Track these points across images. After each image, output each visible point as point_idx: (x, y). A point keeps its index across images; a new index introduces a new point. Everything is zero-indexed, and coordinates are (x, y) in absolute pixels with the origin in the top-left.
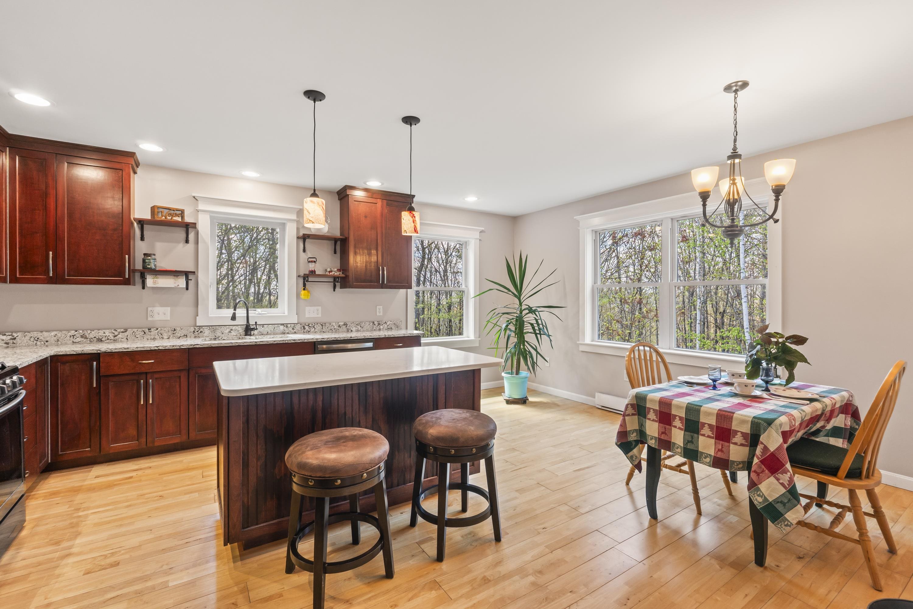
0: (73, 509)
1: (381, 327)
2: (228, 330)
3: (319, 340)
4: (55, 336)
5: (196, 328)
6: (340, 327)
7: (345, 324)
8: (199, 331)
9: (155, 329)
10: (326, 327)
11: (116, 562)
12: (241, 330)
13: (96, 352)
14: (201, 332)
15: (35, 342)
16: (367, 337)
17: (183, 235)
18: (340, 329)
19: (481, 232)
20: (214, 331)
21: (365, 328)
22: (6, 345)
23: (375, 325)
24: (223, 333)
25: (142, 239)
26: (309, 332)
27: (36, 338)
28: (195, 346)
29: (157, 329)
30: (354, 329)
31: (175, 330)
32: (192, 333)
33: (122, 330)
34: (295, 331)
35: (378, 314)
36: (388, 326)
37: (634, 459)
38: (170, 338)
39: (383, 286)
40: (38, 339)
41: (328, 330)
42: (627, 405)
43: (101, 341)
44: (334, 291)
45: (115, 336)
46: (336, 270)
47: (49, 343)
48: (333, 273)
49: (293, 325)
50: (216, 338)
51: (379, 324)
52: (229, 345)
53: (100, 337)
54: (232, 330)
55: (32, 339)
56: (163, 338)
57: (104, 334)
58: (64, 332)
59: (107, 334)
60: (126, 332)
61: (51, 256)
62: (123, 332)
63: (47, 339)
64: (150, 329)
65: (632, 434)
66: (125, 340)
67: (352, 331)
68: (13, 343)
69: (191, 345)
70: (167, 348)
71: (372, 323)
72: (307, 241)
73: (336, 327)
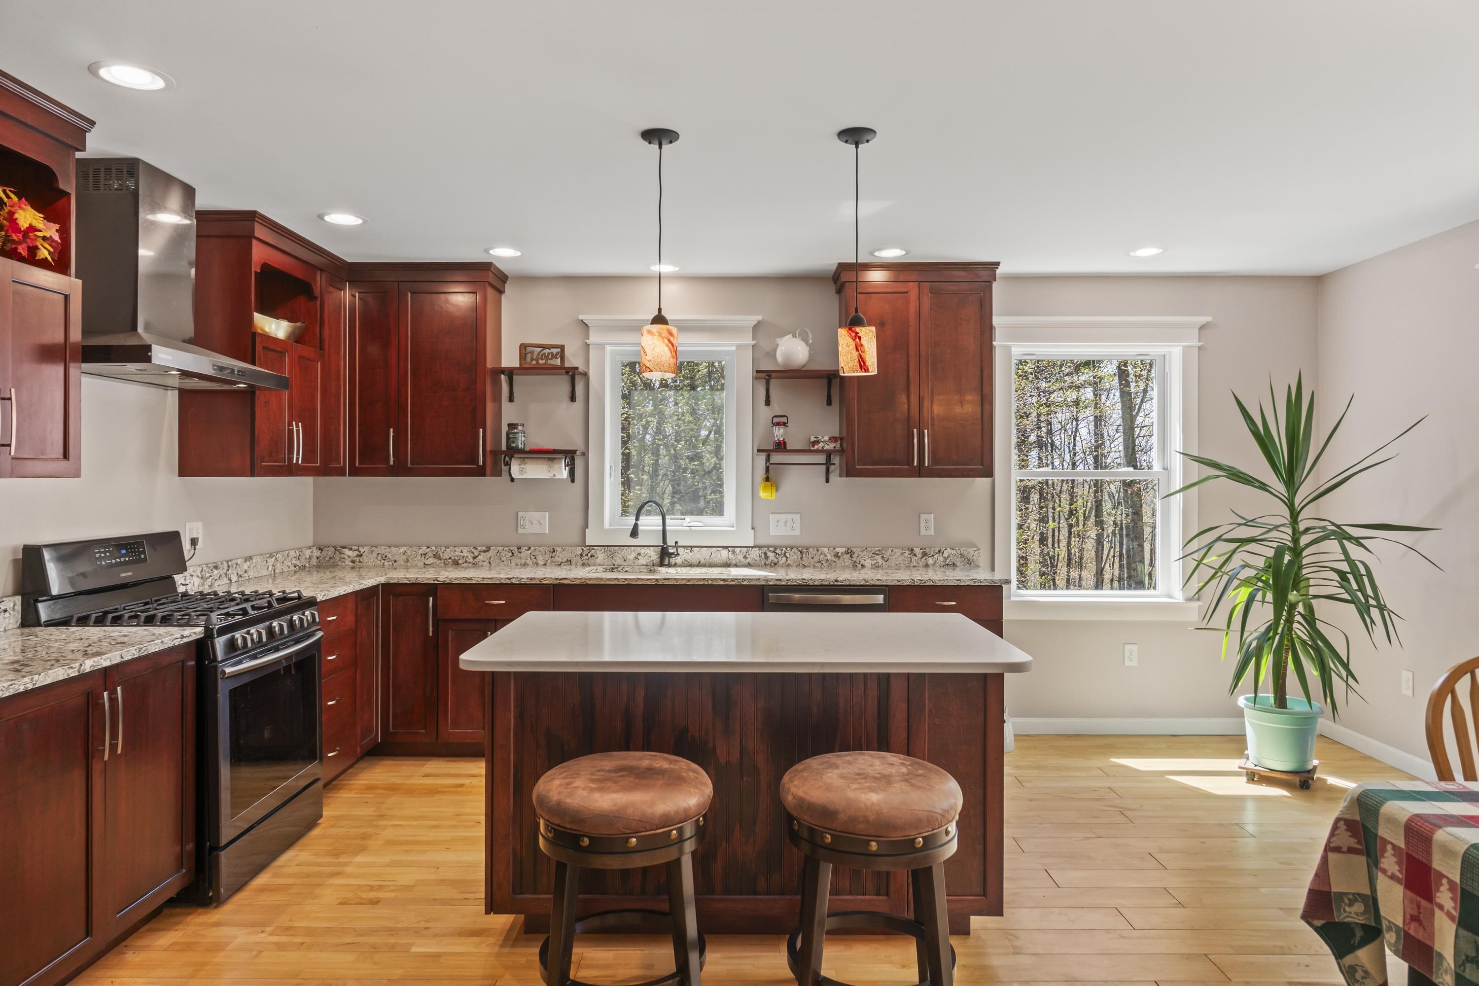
0: (377, 814)
1: (930, 561)
2: (633, 555)
3: (772, 583)
4: (404, 554)
5: (585, 549)
6: (839, 557)
7: (850, 552)
8: (589, 555)
9: (526, 548)
10: (810, 556)
11: (377, 898)
12: (653, 555)
13: (432, 582)
14: (592, 556)
15: (383, 561)
16: (871, 583)
17: (567, 388)
18: (839, 562)
19: (1202, 328)
20: (612, 556)
21: (892, 562)
22: (352, 564)
23: (915, 555)
24: (625, 560)
25: (511, 399)
26: (775, 564)
27: (384, 556)
28: (561, 581)
29: (530, 548)
30: (868, 563)
31: (554, 551)
32: (578, 558)
33: (484, 548)
34: (748, 560)
35: (923, 532)
36: (946, 559)
37: (1358, 976)
38: (548, 564)
39: (921, 472)
40: (386, 557)
41: (812, 561)
42: (1338, 820)
43: (458, 564)
44: (827, 481)
45: (475, 558)
46: (826, 438)
47: (397, 563)
48: (821, 445)
49: (745, 550)
50: (613, 569)
51: (925, 554)
52: (613, 583)
53: (456, 558)
54: (639, 554)
55: (379, 558)
56: (537, 564)
57: (461, 554)
58: (414, 548)
59: (465, 554)
60: (488, 551)
61: (392, 434)
62: (484, 551)
63: (396, 558)
64: (519, 548)
65: (1350, 905)
66: (486, 564)
67: (863, 566)
68: (360, 562)
69: (557, 579)
70: (522, 582)
71: (907, 552)
72: (773, 383)
73: (829, 557)
